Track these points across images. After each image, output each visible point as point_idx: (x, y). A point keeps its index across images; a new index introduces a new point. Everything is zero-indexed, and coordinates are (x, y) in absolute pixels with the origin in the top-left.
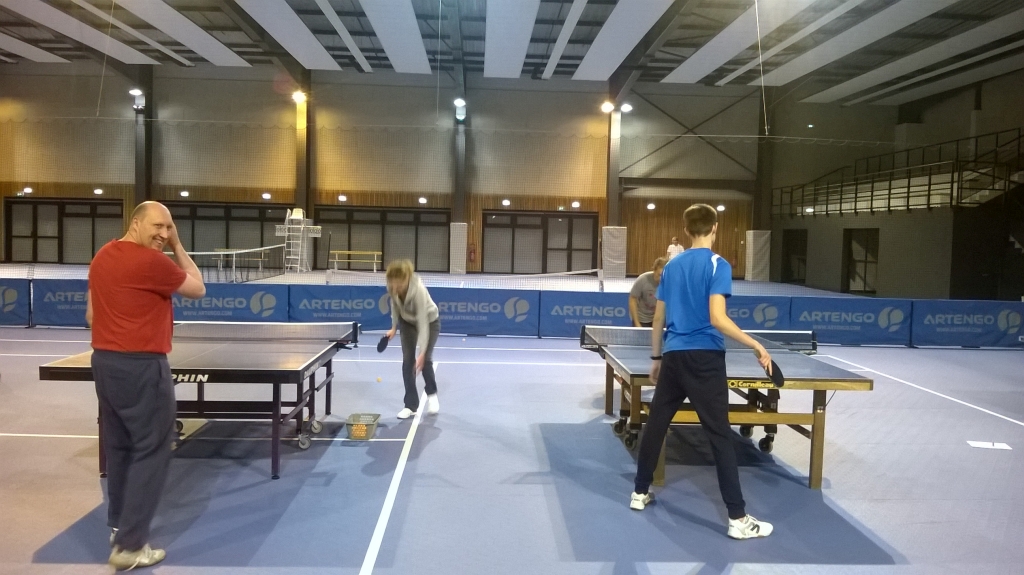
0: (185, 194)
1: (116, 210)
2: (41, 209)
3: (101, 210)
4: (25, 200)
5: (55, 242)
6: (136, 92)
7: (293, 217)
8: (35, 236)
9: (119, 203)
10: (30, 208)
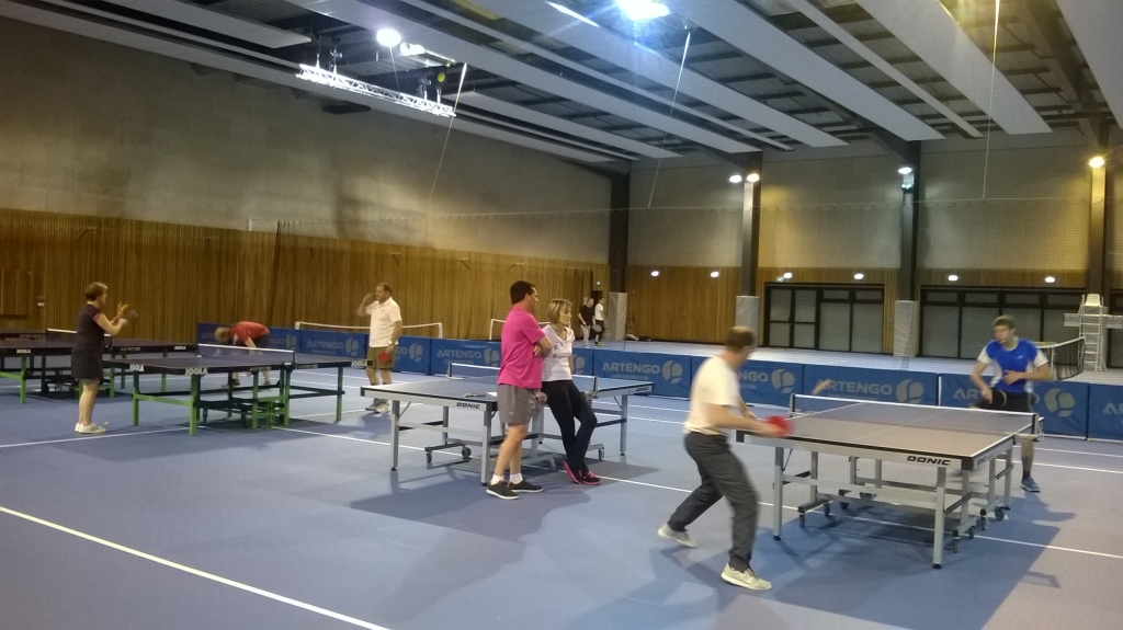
0: (953, 278)
1: (876, 295)
2: (799, 294)
3: (860, 295)
4: (785, 286)
5: (812, 329)
6: (905, 171)
7: (1087, 304)
8: (792, 321)
9: (880, 288)
10: (788, 293)
